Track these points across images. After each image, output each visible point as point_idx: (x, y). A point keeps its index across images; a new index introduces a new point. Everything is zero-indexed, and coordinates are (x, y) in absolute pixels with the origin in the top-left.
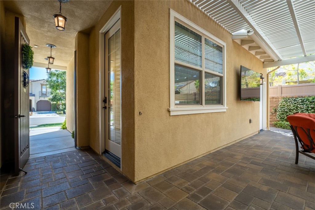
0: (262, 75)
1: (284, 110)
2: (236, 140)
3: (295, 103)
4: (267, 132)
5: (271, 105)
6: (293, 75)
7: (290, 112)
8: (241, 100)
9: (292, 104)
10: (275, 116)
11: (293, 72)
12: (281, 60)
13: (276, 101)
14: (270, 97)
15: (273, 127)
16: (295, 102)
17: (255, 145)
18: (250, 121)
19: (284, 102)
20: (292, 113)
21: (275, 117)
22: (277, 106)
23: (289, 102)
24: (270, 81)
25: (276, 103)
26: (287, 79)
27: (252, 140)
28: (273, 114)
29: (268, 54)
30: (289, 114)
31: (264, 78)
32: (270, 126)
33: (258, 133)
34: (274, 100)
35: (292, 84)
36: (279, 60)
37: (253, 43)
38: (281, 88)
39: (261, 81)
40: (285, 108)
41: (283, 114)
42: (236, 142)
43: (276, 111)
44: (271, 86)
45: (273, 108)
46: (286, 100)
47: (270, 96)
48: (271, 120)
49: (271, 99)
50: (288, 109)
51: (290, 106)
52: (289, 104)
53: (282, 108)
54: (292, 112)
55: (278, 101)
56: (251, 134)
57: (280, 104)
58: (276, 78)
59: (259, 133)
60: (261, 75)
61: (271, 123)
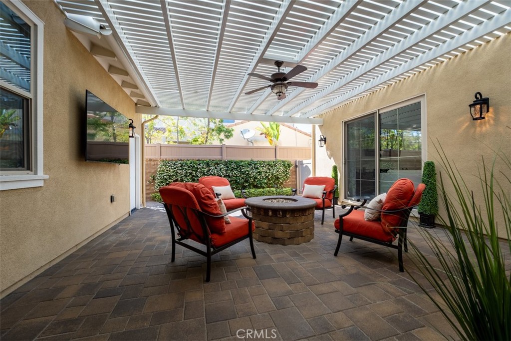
0: (133, 122)
1: (163, 176)
2: (76, 244)
3: (175, 168)
4: (142, 211)
5: (148, 171)
6: (173, 132)
7: (170, 179)
8: (86, 160)
9: (172, 169)
10: (154, 185)
11: (172, 129)
12: (159, 107)
13: (154, 165)
14: (146, 159)
15: (151, 201)
16: (175, 166)
17: (118, 242)
18: (112, 199)
19: (164, 166)
20: (172, 181)
21: (153, 187)
22: (155, 172)
23: (169, 166)
24: (146, 134)
25: (155, 168)
26: (167, 136)
27: (114, 233)
28: (150, 183)
29: (141, 91)
30: (169, 182)
31: (135, 127)
32: (146, 201)
33: (128, 215)
34: (152, 163)
35: (172, 143)
36: (156, 106)
37: (114, 57)
38: (161, 147)
39: (131, 132)
40: (164, 173)
41: (162, 182)
42: (79, 247)
43: (154, 179)
44: (148, 143)
45: (150, 174)
46: (166, 163)
47: (146, 157)
48: (148, 192)
49: (149, 162)
50: (168, 175)
51: (170, 171)
52: (168, 169)
53: (161, 174)
54: (172, 179)
55: (157, 165)
56: (115, 221)
57: (159, 169)
58: (155, 134)
59: (130, 215)
60: (131, 122)
61: (148, 196)
